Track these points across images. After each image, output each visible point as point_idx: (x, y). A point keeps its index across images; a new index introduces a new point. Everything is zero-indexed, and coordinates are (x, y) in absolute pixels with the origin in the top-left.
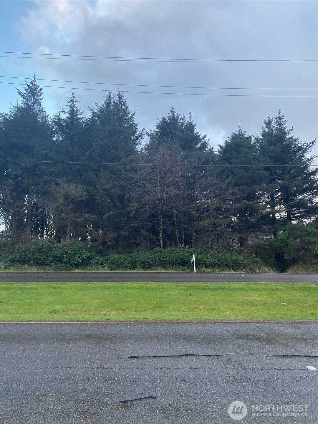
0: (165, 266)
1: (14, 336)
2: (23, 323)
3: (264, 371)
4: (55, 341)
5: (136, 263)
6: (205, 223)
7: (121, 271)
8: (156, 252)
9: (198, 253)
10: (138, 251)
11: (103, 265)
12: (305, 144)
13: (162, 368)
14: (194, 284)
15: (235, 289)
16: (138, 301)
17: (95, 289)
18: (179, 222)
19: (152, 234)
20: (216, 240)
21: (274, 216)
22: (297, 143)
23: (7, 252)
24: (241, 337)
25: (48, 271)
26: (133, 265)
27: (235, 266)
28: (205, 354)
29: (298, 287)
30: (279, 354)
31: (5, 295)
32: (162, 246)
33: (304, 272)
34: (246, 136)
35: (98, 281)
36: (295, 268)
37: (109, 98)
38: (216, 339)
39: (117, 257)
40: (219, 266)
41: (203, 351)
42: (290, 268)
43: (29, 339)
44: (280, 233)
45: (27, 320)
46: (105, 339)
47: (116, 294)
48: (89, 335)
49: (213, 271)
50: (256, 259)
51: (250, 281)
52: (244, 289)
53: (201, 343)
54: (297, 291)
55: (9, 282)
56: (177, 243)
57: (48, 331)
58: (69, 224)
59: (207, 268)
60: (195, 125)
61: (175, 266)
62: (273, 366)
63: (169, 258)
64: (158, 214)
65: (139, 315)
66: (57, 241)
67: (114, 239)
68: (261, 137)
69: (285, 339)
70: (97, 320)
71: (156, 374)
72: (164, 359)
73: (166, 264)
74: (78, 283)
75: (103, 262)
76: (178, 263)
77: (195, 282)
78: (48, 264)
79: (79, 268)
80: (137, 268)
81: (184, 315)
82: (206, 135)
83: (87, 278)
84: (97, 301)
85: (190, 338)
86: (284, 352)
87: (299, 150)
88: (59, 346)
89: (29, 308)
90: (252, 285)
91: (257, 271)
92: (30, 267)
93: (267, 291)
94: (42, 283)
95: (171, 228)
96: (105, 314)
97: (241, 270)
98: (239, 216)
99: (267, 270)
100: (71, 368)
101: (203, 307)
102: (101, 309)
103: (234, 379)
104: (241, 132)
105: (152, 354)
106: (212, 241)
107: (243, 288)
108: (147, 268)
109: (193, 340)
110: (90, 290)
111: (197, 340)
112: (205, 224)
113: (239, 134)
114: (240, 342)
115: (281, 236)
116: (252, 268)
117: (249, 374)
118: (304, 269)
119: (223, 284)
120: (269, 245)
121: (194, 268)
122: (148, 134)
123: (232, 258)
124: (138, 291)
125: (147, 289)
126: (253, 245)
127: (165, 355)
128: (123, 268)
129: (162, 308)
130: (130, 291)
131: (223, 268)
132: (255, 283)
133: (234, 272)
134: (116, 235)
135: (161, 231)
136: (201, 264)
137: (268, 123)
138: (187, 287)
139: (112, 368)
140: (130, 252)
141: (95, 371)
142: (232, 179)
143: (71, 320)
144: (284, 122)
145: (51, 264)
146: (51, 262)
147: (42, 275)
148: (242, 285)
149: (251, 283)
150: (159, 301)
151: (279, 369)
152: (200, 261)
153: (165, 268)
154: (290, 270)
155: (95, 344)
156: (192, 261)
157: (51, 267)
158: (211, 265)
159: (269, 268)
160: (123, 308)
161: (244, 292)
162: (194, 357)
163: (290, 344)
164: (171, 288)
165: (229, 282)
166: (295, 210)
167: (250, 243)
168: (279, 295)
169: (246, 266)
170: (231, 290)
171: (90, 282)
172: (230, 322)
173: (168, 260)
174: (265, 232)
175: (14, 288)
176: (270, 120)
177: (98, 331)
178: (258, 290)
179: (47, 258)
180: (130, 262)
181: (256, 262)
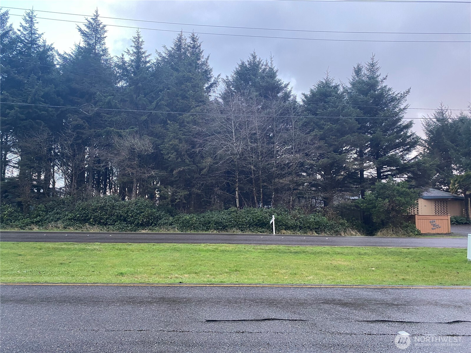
0: (242, 227)
1: (79, 298)
2: (89, 285)
3: (354, 336)
4: (125, 304)
5: (209, 224)
6: (286, 180)
7: (192, 232)
8: (232, 212)
9: (278, 214)
10: (211, 211)
11: (173, 226)
12: (398, 94)
13: (243, 332)
14: (273, 247)
15: (318, 253)
16: (213, 264)
17: (165, 251)
18: (257, 179)
19: (227, 192)
20: (298, 200)
21: (362, 174)
22: (391, 93)
23: (66, 211)
24: (327, 302)
25: (112, 231)
26: (207, 226)
27: (318, 228)
28: (289, 319)
29: (388, 252)
30: (369, 320)
31: (65, 257)
32: (238, 205)
33: (394, 236)
34: (334, 84)
35: (168, 243)
36: (385, 231)
37: (180, 40)
38: (300, 303)
39: (188, 218)
40: (301, 228)
41: (286, 316)
42: (378, 231)
43: (96, 301)
44: (368, 192)
45: (92, 282)
46: (179, 302)
47: (188, 257)
48: (161, 298)
49: (294, 233)
50: (341, 221)
51: (335, 244)
52: (328, 253)
53: (284, 308)
54: (386, 255)
55: (70, 243)
56: (255, 203)
57: (116, 294)
58: (135, 180)
59: (288, 230)
60: (277, 71)
61: (252, 228)
62: (363, 331)
63: (246, 218)
64: (234, 171)
65: (214, 278)
66: (121, 199)
67: (185, 197)
68: (350, 86)
69: (375, 304)
70: (170, 283)
71: (237, 338)
72: (246, 323)
73: (242, 225)
74: (146, 244)
75: (173, 222)
76: (256, 225)
77: (275, 245)
78: (112, 225)
79: (146, 228)
80: (211, 229)
81: (263, 278)
82: (289, 83)
83: (156, 239)
84: (168, 264)
85: (271, 303)
86: (374, 317)
87: (392, 101)
88: (130, 309)
89: (93, 270)
90: (338, 249)
91: (343, 234)
92: (91, 227)
93: (353, 255)
94: (106, 244)
95: (248, 186)
96: (176, 277)
97: (325, 233)
98: (323, 173)
99: (354, 233)
100: (144, 330)
101: (284, 271)
102: (172, 272)
103: (321, 343)
104: (328, 80)
105: (231, 318)
106: (293, 201)
107: (328, 251)
108: (221, 229)
109: (275, 305)
110: (159, 252)
111: (279, 304)
112: (286, 182)
113: (326, 82)
114: (326, 306)
115: (369, 196)
116: (337, 231)
117: (337, 339)
118: (395, 233)
119: (306, 247)
120: (356, 206)
121: (273, 230)
122: (224, 81)
123: (315, 220)
124: (212, 253)
125: (223, 251)
126: (339, 205)
127: (245, 319)
128: (194, 229)
129: (239, 271)
130: (203, 254)
131: (305, 230)
132: (341, 246)
133: (318, 235)
134: (187, 193)
135: (237, 189)
136: (281, 226)
137: (358, 71)
138: (266, 250)
139: (189, 331)
140: (203, 212)
141: (171, 334)
142: (318, 132)
143: (141, 283)
144: (377, 69)
145: (114, 224)
146: (115, 222)
147: (106, 235)
148: (327, 248)
149: (336, 246)
150: (235, 264)
151: (369, 334)
152: (280, 222)
153: (241, 230)
154: (379, 233)
155: (168, 307)
156: (271, 222)
157: (115, 228)
158: (292, 227)
159: (356, 231)
160: (197, 271)
161: (329, 256)
162: (277, 321)
163: (380, 309)
164: (248, 251)
165: (312, 245)
166: (386, 168)
167: (336, 203)
168: (367, 259)
169: (330, 228)
170: (314, 253)
171: (159, 244)
172: (315, 286)
173: (245, 221)
174: (352, 191)
175: (75, 249)
176: (360, 67)
177: (171, 294)
178: (344, 255)
179: (111, 217)
180: (203, 223)
181: (342, 224)
